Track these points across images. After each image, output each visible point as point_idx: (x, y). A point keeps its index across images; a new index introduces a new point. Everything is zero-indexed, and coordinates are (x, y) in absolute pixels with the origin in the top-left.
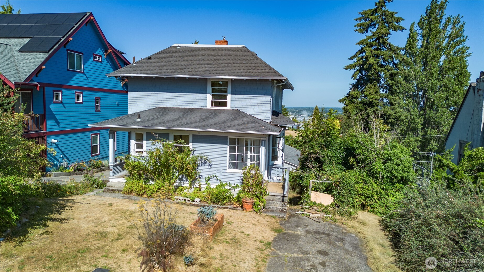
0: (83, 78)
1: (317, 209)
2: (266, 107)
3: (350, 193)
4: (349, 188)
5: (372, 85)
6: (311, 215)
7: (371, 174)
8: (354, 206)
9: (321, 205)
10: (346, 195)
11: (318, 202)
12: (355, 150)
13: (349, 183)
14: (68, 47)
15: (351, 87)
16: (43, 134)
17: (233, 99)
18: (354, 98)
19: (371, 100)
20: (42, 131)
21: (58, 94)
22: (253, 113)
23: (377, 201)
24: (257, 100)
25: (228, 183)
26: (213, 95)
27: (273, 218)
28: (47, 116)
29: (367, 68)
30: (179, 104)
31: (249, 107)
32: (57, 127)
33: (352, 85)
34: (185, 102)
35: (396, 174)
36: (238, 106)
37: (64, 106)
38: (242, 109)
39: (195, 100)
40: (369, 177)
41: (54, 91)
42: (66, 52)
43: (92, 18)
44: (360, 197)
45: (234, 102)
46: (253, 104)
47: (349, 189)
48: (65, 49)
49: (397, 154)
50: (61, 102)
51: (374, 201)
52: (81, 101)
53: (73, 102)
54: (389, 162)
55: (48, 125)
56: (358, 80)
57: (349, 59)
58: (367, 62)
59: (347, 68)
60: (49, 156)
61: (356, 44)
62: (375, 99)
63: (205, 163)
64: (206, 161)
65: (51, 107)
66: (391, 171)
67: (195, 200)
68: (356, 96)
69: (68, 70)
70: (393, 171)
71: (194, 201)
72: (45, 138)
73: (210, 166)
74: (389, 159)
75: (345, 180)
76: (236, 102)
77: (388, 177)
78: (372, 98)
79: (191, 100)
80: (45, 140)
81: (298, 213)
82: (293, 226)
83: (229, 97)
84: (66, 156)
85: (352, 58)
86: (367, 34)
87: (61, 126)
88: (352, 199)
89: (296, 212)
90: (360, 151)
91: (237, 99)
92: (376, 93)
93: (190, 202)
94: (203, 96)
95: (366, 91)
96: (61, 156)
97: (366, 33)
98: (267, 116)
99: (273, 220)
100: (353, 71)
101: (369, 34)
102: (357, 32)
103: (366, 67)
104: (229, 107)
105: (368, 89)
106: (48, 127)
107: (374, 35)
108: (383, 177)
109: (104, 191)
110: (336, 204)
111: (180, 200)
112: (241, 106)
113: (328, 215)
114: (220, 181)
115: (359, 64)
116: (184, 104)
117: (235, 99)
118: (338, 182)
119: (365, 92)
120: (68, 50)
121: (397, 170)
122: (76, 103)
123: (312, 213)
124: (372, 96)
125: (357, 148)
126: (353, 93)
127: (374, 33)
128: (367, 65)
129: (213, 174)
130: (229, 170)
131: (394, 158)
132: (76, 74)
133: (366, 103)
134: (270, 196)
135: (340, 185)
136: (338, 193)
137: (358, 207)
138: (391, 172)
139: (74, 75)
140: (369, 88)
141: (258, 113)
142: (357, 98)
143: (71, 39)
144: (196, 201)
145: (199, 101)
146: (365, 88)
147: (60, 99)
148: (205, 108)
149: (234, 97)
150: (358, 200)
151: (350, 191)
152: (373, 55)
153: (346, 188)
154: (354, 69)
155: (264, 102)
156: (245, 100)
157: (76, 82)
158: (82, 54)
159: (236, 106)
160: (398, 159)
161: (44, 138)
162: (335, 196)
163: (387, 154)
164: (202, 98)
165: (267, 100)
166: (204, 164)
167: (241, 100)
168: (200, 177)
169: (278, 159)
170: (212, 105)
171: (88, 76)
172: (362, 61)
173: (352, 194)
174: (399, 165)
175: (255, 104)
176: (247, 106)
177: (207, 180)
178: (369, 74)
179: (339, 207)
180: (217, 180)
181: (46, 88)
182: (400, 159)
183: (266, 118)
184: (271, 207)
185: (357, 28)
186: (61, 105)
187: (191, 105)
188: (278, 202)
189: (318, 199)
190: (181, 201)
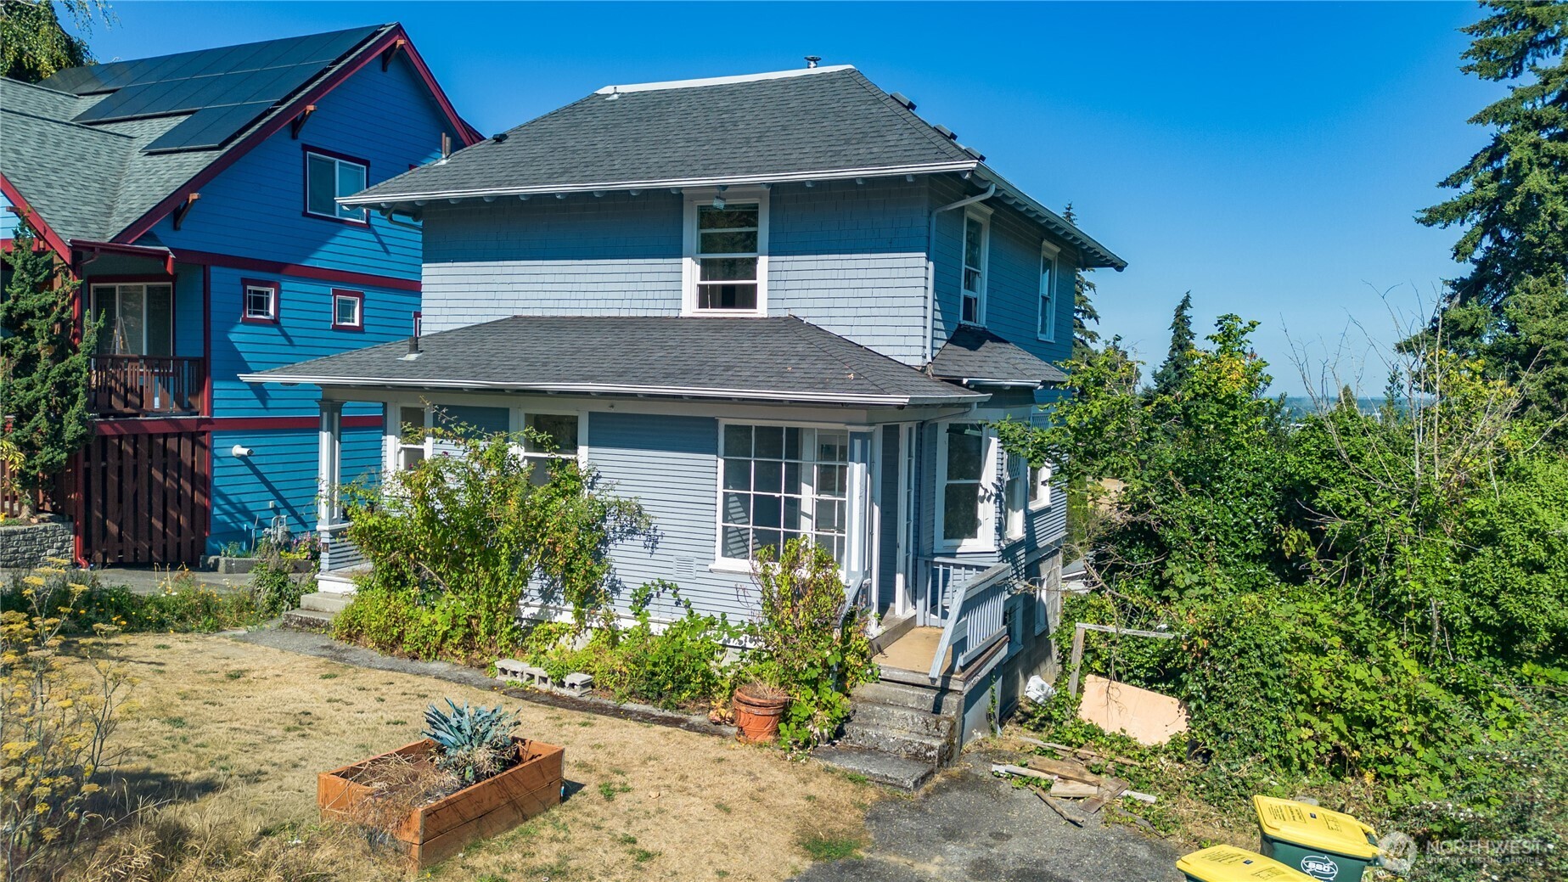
0: (365, 245)
1: (1094, 761)
2: (909, 302)
3: (1266, 697)
4: (1260, 668)
5: (1540, 280)
6: (1059, 788)
7: (1390, 608)
8: (1286, 762)
9: (1123, 743)
10: (1245, 702)
11: (1110, 727)
12: (1313, 492)
13: (1258, 647)
14: (305, 136)
15: (1449, 290)
16: (198, 425)
17: (777, 276)
18: (1463, 333)
19: (1534, 339)
20: (197, 414)
21: (262, 293)
22: (854, 330)
23: (1413, 743)
24: (870, 273)
25: (718, 616)
26: (705, 264)
27: (851, 786)
28: (215, 365)
29: (1516, 212)
30: (583, 304)
31: (838, 303)
32: (258, 404)
33: (1453, 284)
34: (605, 295)
35: (1522, 612)
36: (797, 303)
37: (285, 335)
38: (812, 312)
39: (640, 286)
40: (1381, 625)
41: (245, 282)
42: (301, 153)
43: (401, 42)
44: (1323, 720)
45: (780, 285)
46: (856, 293)
47: (1257, 675)
48: (298, 144)
49: (1531, 513)
50: (275, 322)
51: (1399, 743)
52: (357, 323)
53: (324, 326)
54: (1487, 551)
55: (216, 395)
56: (1482, 265)
57: (1443, 185)
58: (1518, 189)
59: (1434, 217)
60: (221, 502)
61: (1471, 121)
62: (1555, 337)
63: (633, 532)
64: (635, 522)
65: (232, 337)
66: (1495, 598)
67: (568, 680)
68: (1472, 328)
69: (305, 214)
70: (1503, 596)
71: (562, 684)
72: (204, 439)
73: (653, 542)
74: (1490, 537)
75: (1237, 630)
76: (789, 285)
77: (1477, 625)
78: (1541, 332)
79: (625, 287)
80: (204, 447)
81: (1001, 769)
82: (930, 831)
83: (763, 263)
84: (287, 506)
85: (1454, 181)
86: (1516, 82)
87: (270, 404)
88: (1274, 725)
89: (994, 768)
90: (1336, 494)
91: (792, 275)
92: (1557, 312)
93: (545, 687)
94: (668, 268)
95: (1512, 304)
96: (271, 504)
97: (1515, 75)
98: (909, 341)
99: (844, 794)
100: (1458, 231)
101: (1528, 80)
102: (1474, 75)
103: (1512, 208)
104: (762, 310)
105: (1524, 296)
106: (216, 404)
107: (1546, 83)
108: (1449, 627)
109: (285, 626)
110: (1193, 745)
111: (515, 673)
112: (809, 303)
113: (1138, 795)
114: (688, 606)
115: (1483, 199)
116: (602, 304)
117: (784, 276)
118: (1204, 636)
119: (1512, 311)
120: (306, 148)
121: (1529, 592)
122: (336, 328)
123: (1065, 779)
124: (1542, 324)
125: (1323, 482)
126: (1456, 313)
127: (1545, 73)
128: (1518, 199)
129: (662, 577)
130: (723, 563)
131: (1510, 532)
132: (340, 229)
133: (1516, 350)
134: (884, 686)
135: (1214, 652)
136: (1208, 690)
137: (1311, 766)
138: (1493, 601)
139: (334, 235)
140: (1528, 291)
141: (875, 331)
142: (1474, 333)
143: (311, 108)
144: (572, 685)
145: (654, 286)
146: (1512, 293)
147: (272, 311)
148: (673, 314)
149: (779, 266)
150: (1311, 733)
151: (1264, 685)
152: (1545, 160)
153: (1241, 666)
154: (1462, 222)
155: (898, 283)
156: (821, 274)
157: (339, 258)
158: (366, 163)
159: (787, 304)
160: (1530, 537)
161: (202, 438)
162: (1193, 705)
163: (1483, 513)
164: (664, 277)
165: (910, 272)
166: (629, 532)
167: (808, 275)
168: (615, 588)
169: (980, 530)
170: (703, 304)
171: (385, 240)
172: (1495, 185)
173: (1275, 701)
174: (1541, 569)
175: (862, 293)
176: (829, 303)
177: (642, 600)
178: (1527, 237)
179: (1208, 755)
180: (677, 604)
181: (215, 271)
182: (1544, 536)
183: (905, 351)
184: (871, 732)
185: (1471, 61)
186: (275, 331)
187: (626, 304)
188: (908, 713)
189: (1115, 712)
190: (518, 680)
